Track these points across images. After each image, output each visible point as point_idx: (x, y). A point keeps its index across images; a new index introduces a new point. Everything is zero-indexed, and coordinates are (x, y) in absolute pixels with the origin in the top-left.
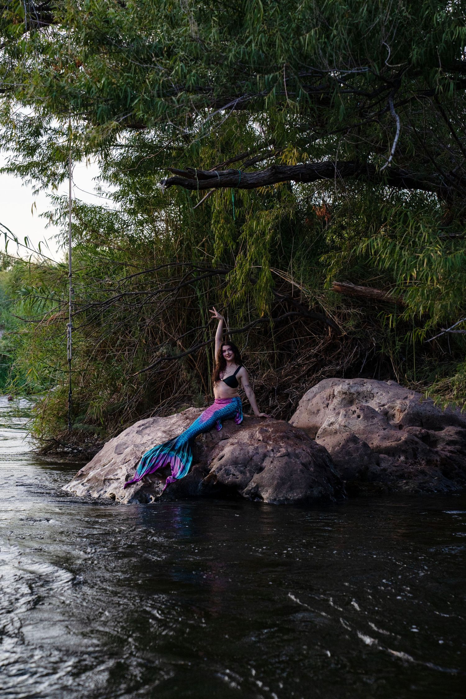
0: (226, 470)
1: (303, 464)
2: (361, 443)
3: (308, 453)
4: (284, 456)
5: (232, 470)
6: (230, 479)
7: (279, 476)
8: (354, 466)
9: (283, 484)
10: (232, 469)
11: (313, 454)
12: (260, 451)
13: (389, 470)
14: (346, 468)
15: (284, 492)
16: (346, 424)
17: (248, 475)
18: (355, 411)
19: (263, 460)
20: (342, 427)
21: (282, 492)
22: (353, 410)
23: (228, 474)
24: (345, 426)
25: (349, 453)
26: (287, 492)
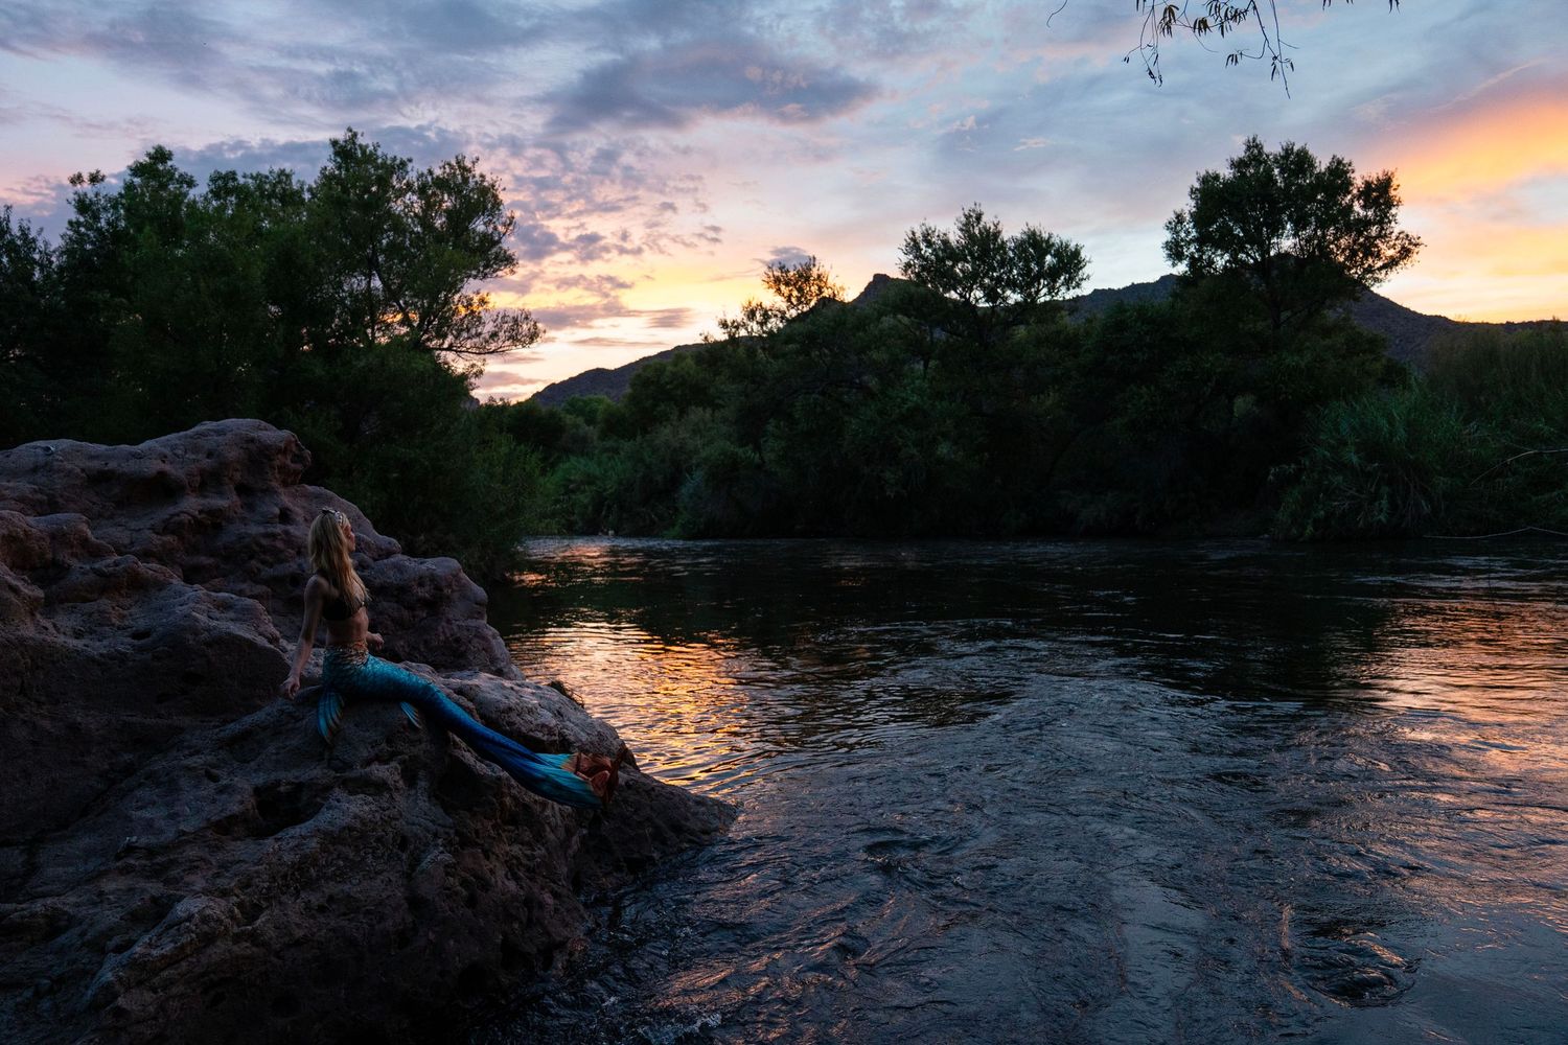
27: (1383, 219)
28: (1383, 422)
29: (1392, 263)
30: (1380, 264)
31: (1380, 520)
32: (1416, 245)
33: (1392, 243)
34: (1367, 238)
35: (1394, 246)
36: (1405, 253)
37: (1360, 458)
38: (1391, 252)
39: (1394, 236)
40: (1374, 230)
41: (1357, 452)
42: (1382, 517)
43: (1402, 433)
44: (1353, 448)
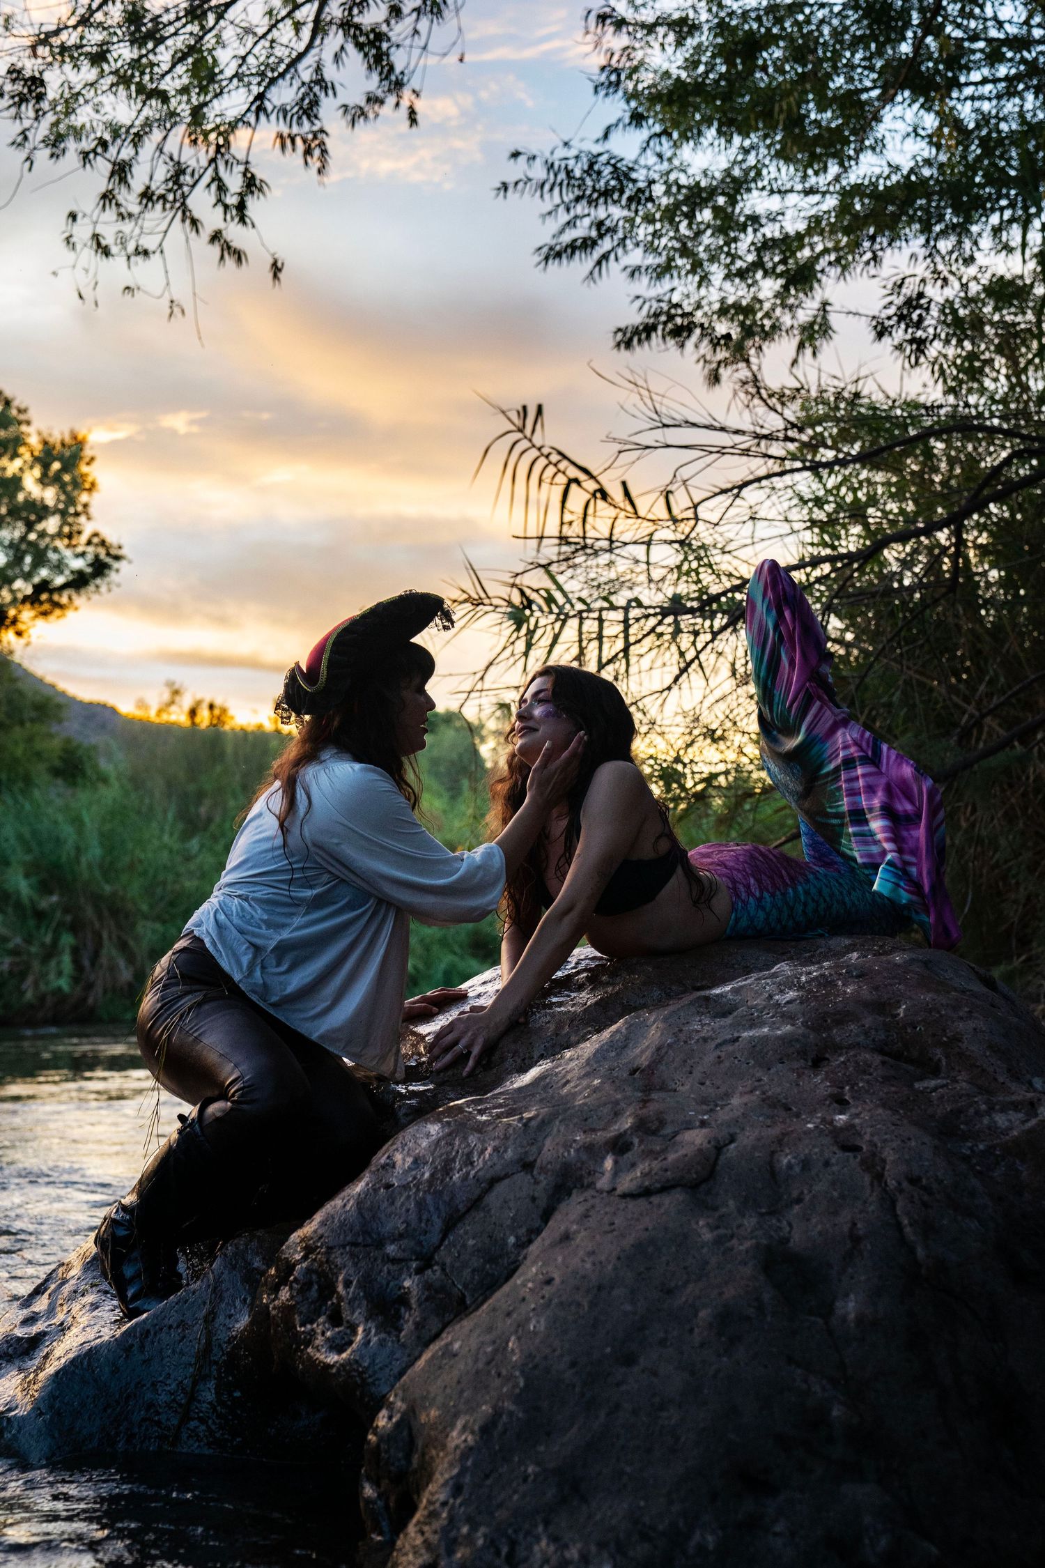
0: (308, 1279)
12: (554, 1145)
17: (409, 1324)
19: (547, 1215)
23: (313, 1314)
27: (69, 510)
28: (68, 831)
29: (79, 582)
30: (59, 580)
31: (60, 989)
32: (117, 558)
33: (80, 549)
34: (42, 534)
35: (83, 554)
36: (100, 568)
37: (31, 886)
38: (78, 564)
39: (84, 538)
40: (51, 524)
41: (27, 876)
42: (64, 983)
43: (95, 852)
44: (20, 871)
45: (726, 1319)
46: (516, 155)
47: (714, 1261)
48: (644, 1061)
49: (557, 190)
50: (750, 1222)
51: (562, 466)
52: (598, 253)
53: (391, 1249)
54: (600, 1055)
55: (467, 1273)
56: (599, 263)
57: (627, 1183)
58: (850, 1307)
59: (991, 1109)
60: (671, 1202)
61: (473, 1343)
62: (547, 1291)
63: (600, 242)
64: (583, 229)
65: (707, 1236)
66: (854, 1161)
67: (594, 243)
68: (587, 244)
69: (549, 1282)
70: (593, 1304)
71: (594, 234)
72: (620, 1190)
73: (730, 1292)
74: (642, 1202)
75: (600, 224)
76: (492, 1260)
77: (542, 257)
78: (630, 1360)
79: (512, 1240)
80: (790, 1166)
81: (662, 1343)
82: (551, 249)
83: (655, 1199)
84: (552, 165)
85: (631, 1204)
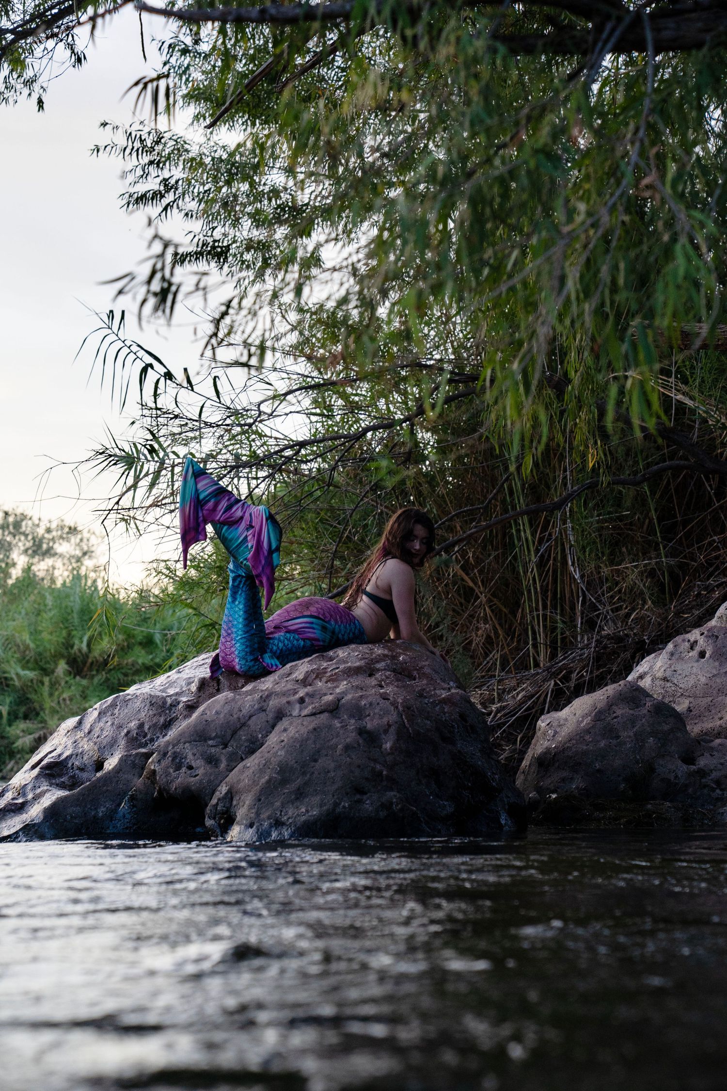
0: (175, 756)
1: (362, 731)
2: (649, 704)
3: (394, 704)
4: (321, 713)
5: (190, 756)
6: (180, 779)
7: (280, 765)
8: (618, 762)
9: (284, 782)
10: (190, 754)
11: (408, 708)
12: (273, 703)
13: (714, 775)
14: (599, 771)
15: (278, 804)
16: (668, 674)
17: (223, 765)
18: (696, 642)
19: (273, 727)
20: (658, 683)
21: (272, 804)
22: (692, 640)
23: (178, 768)
24: (665, 679)
25: (610, 732)
26: (283, 805)
45: (347, 748)
46: (104, 124)
47: (341, 732)
48: (301, 677)
49: (134, 154)
50: (353, 721)
51: (141, 353)
52: (165, 202)
53: (210, 742)
54: (282, 677)
55: (243, 748)
56: (165, 209)
57: (306, 712)
58: (388, 746)
59: (435, 689)
60: (324, 716)
61: (256, 761)
62: (283, 744)
63: (166, 195)
64: (153, 184)
65: (338, 725)
66: (387, 703)
67: (162, 196)
68: (157, 195)
69: (283, 741)
70: (301, 746)
71: (162, 188)
72: (303, 714)
73: (348, 740)
74: (313, 718)
75: (165, 181)
76: (253, 743)
77: (125, 201)
78: (316, 761)
79: (260, 736)
80: (365, 705)
81: (326, 755)
82: (130, 196)
83: (318, 716)
84: (130, 134)
85: (308, 718)
